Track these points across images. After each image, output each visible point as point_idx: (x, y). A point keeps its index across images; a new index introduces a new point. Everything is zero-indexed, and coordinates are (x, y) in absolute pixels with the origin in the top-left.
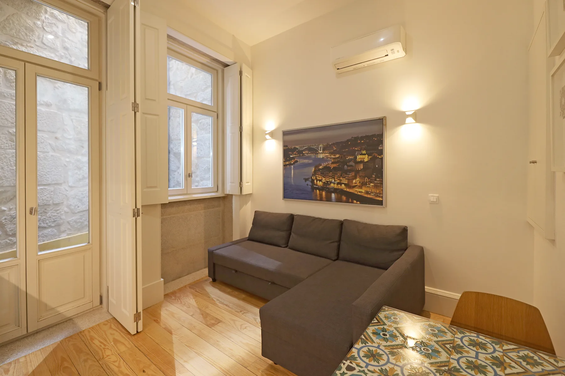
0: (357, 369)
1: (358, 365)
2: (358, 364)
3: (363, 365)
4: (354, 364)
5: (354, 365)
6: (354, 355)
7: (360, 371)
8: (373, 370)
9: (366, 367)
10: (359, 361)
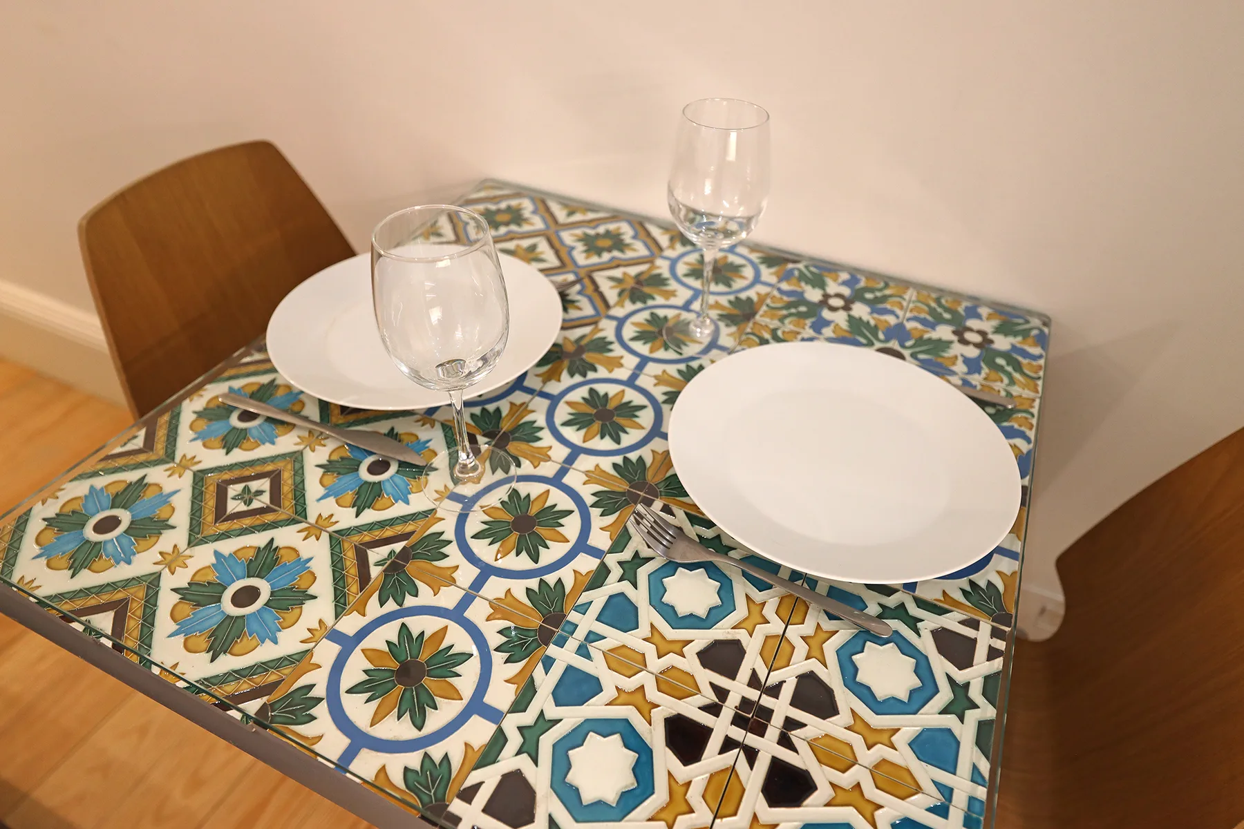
0: (509, 761)
1: (490, 754)
2: (474, 758)
3: (479, 731)
4: (474, 778)
5: (489, 778)
6: (406, 770)
7: (530, 749)
8: (513, 687)
9: (494, 715)
10: (453, 748)
